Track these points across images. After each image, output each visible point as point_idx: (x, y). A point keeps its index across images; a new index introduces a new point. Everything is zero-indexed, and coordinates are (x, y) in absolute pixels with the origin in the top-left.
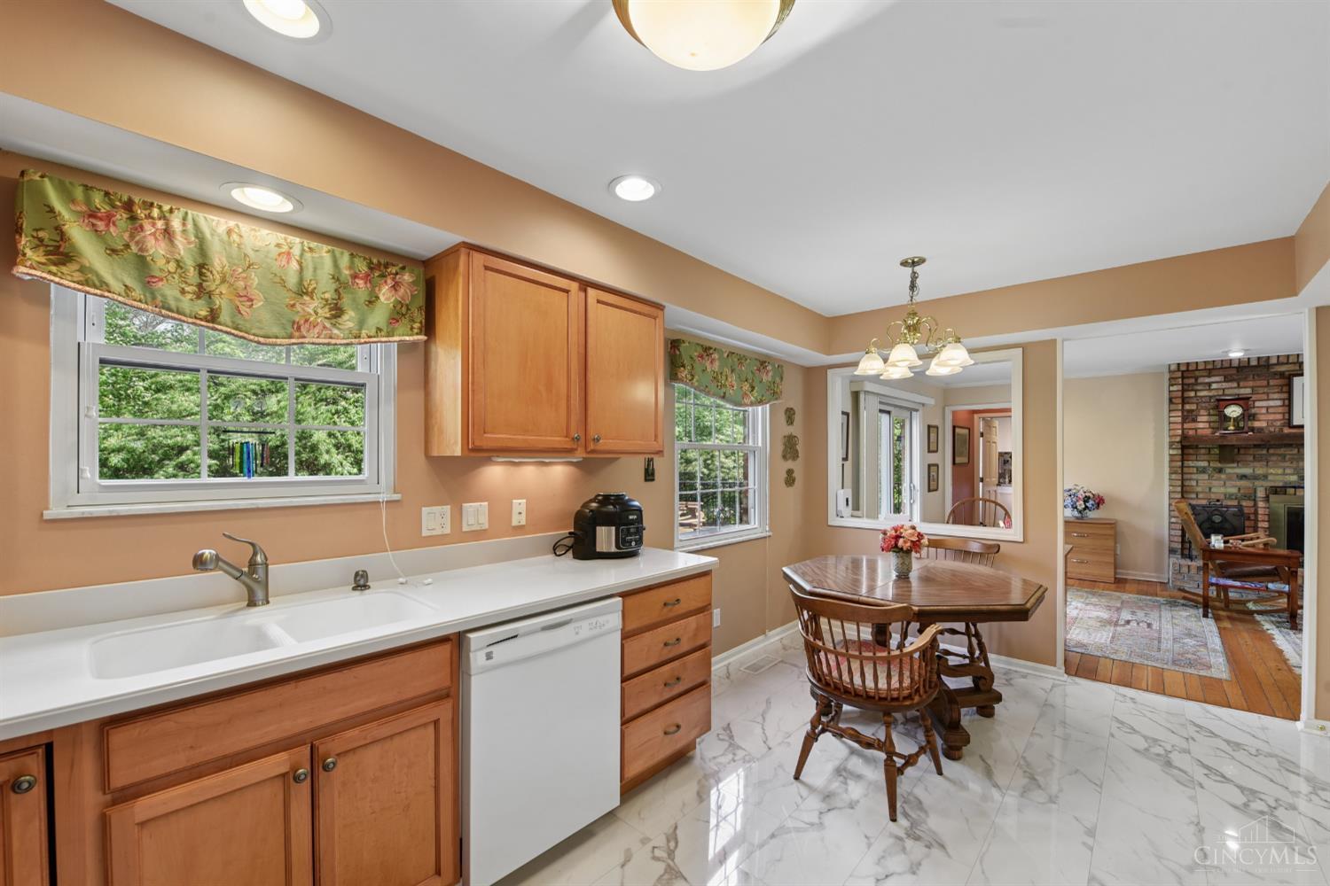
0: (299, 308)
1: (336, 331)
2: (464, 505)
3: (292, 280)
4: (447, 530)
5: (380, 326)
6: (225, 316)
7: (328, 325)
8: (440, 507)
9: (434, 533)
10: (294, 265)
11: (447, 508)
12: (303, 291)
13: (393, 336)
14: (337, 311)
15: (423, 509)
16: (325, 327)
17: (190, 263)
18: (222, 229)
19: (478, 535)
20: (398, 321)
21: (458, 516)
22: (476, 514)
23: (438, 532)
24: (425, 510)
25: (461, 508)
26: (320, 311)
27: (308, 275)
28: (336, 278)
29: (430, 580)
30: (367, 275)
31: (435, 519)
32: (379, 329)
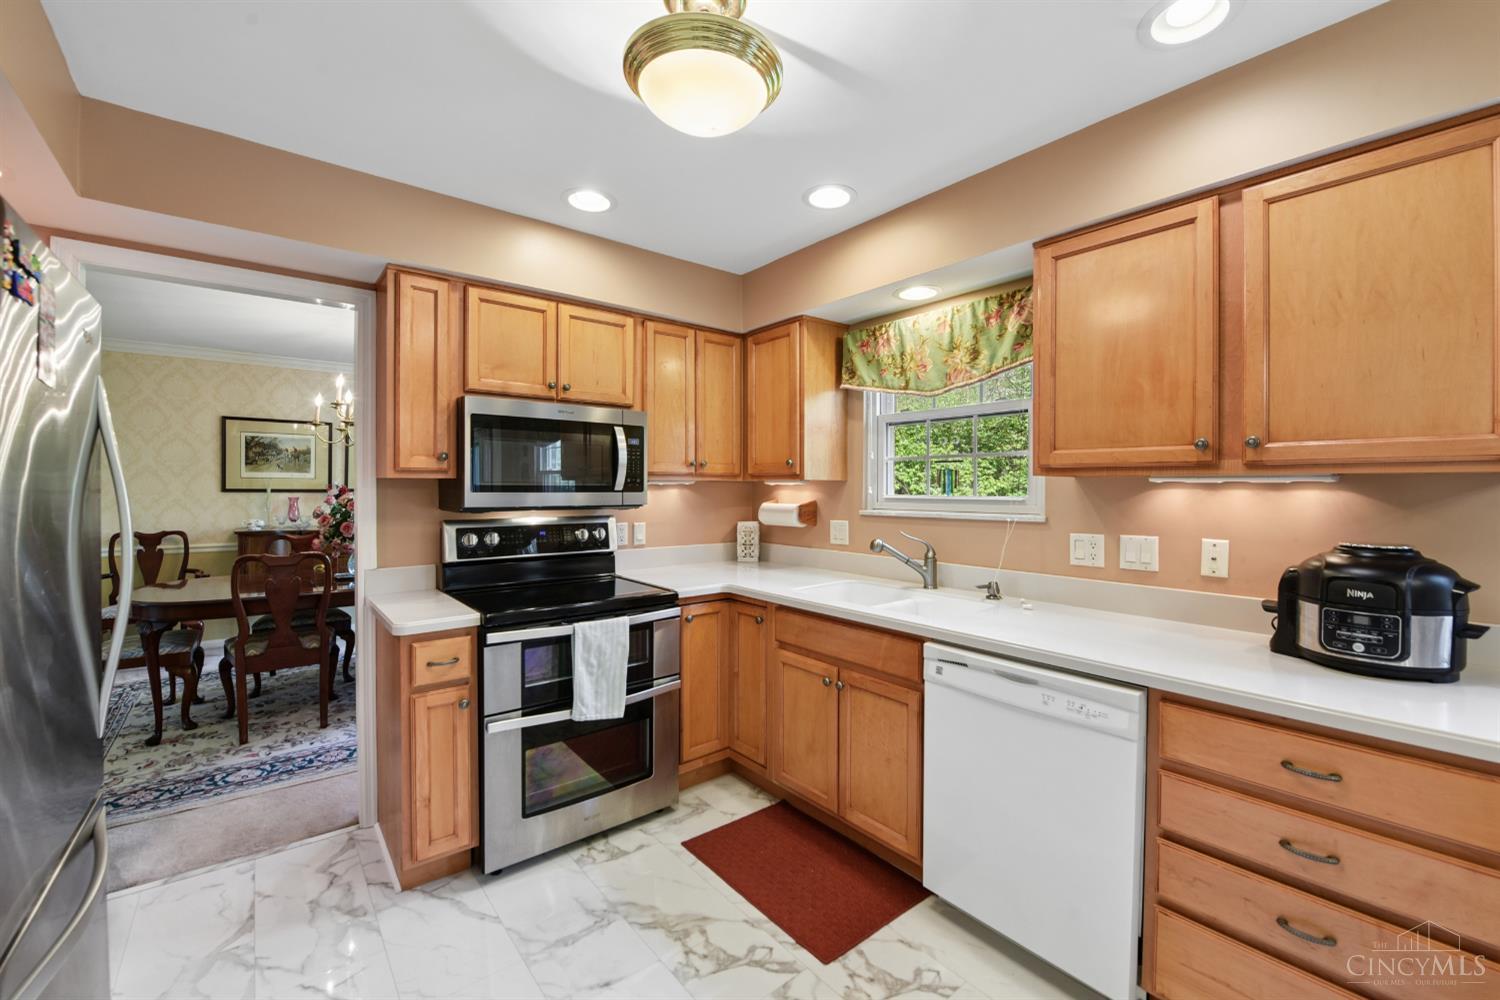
0: (950, 362)
1: (974, 372)
2: (1123, 537)
3: (946, 341)
4: (1100, 562)
5: (1006, 356)
6: (912, 384)
7: (968, 368)
8: (1091, 535)
9: (1082, 563)
10: (948, 330)
11: (1100, 538)
12: (953, 347)
13: (1017, 361)
14: (975, 354)
15: (1072, 535)
16: (967, 371)
17: (898, 354)
18: (910, 325)
19: (1142, 577)
20: (1022, 345)
21: (1113, 551)
22: (1141, 550)
23: (1088, 563)
24: (1073, 536)
25: (1119, 540)
26: (964, 359)
27: (957, 332)
28: (975, 327)
29: (1029, 606)
30: (998, 311)
31: (1086, 547)
32: (1006, 359)
